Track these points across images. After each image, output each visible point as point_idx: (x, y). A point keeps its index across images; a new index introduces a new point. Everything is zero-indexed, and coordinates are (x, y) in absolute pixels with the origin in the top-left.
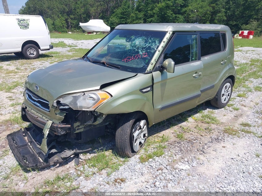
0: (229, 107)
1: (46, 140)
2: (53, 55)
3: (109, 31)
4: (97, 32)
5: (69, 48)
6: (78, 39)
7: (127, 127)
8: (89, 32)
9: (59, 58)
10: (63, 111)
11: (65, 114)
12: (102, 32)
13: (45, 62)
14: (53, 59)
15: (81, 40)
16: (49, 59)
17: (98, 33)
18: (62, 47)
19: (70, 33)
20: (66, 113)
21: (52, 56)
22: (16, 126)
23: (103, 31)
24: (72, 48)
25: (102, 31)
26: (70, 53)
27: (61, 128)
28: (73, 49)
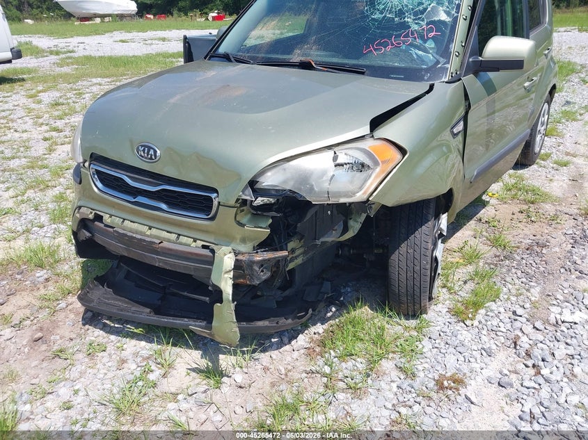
0: (543, 160)
1: (233, 306)
2: (25, 76)
3: (134, 13)
4: (103, 16)
5: (54, 58)
6: (63, 35)
7: (423, 236)
8: (85, 18)
9: (45, 82)
10: (265, 214)
11: (271, 221)
12: (117, 15)
13: (9, 94)
14: (28, 85)
15: (72, 37)
16: (17, 86)
17: (107, 19)
18: (32, 55)
19: (30, 21)
20: (272, 218)
21: (23, 80)
22: (38, 275)
23: (119, 12)
24: (64, 56)
25: (116, 13)
26: (66, 70)
27: (262, 264)
28: (67, 58)
